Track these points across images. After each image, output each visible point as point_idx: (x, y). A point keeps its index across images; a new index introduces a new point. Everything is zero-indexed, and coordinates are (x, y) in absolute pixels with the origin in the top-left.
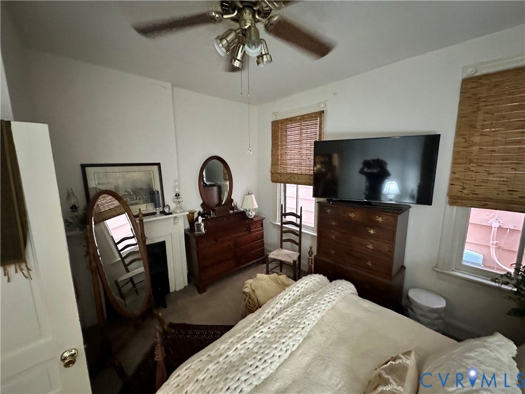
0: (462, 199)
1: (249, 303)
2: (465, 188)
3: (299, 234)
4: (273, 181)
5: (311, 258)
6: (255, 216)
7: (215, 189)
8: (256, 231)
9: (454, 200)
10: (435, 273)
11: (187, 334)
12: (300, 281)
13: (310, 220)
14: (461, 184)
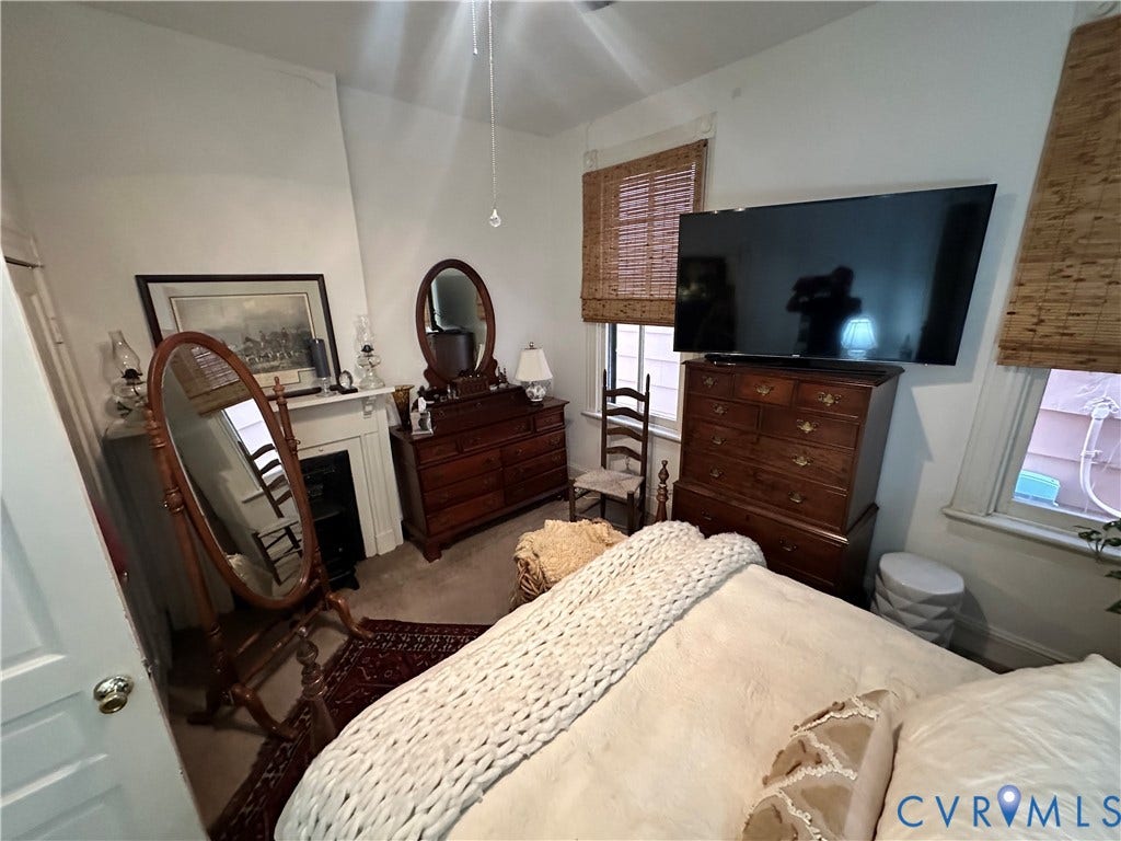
0: (1032, 350)
1: (527, 580)
2: (1042, 321)
3: (644, 437)
4: (587, 319)
5: (663, 486)
6: (545, 398)
7: (462, 340)
8: (549, 431)
9: (1013, 351)
10: (947, 520)
11: (398, 641)
12: (637, 535)
13: (667, 404)
14: (1035, 312)
